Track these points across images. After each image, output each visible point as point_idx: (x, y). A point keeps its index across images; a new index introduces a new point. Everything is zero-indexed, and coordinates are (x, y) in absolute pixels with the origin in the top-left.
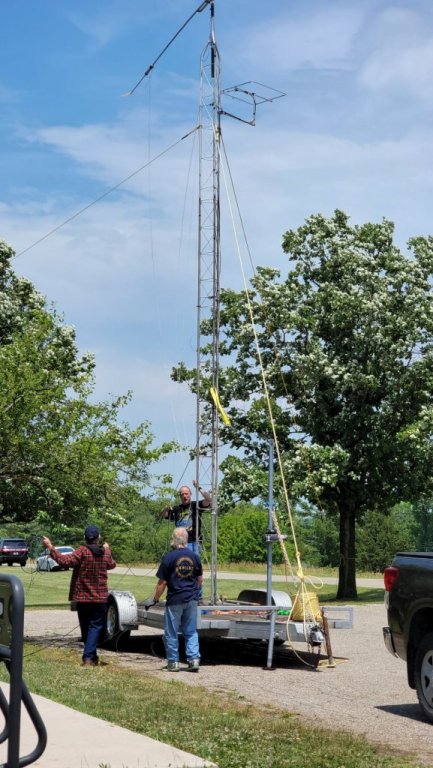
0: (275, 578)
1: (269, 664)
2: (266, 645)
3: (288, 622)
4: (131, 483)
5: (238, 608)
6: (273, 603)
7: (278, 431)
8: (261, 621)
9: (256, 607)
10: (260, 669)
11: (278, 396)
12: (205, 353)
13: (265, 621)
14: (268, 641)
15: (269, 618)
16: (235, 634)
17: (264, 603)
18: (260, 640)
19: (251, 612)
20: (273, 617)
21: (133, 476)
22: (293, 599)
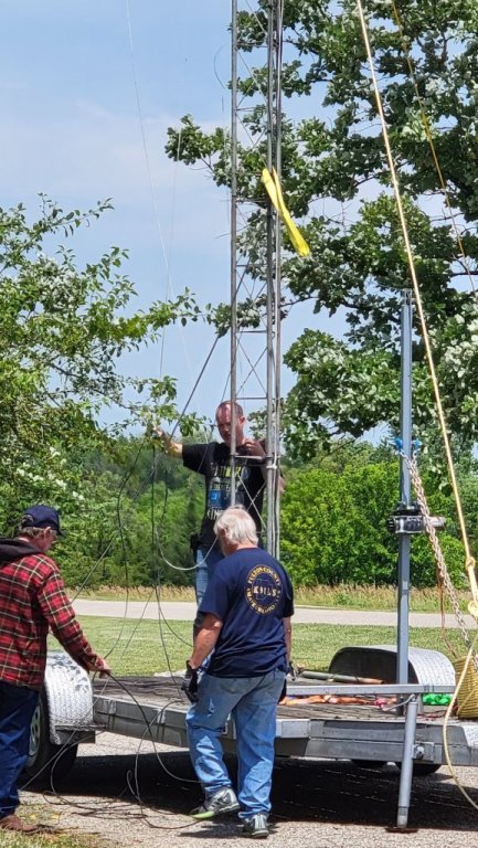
0: (416, 620)
1: (402, 819)
2: (396, 775)
3: (446, 721)
4: (76, 398)
5: (330, 690)
6: (413, 678)
7: (423, 272)
8: (383, 719)
9: (373, 686)
10: (380, 830)
11: (421, 191)
12: (248, 90)
13: (392, 720)
14: (399, 765)
15: (401, 711)
16: (323, 751)
17: (391, 678)
18: (382, 763)
19: (360, 700)
20: (412, 709)
21: (81, 382)
22: (458, 666)
